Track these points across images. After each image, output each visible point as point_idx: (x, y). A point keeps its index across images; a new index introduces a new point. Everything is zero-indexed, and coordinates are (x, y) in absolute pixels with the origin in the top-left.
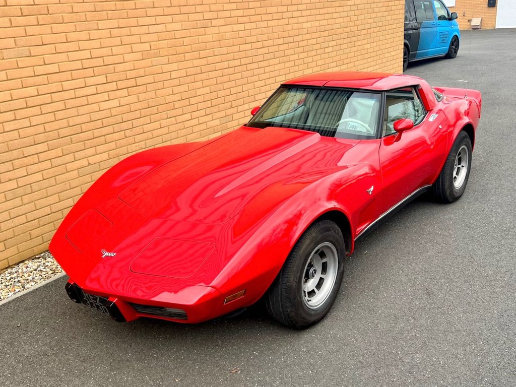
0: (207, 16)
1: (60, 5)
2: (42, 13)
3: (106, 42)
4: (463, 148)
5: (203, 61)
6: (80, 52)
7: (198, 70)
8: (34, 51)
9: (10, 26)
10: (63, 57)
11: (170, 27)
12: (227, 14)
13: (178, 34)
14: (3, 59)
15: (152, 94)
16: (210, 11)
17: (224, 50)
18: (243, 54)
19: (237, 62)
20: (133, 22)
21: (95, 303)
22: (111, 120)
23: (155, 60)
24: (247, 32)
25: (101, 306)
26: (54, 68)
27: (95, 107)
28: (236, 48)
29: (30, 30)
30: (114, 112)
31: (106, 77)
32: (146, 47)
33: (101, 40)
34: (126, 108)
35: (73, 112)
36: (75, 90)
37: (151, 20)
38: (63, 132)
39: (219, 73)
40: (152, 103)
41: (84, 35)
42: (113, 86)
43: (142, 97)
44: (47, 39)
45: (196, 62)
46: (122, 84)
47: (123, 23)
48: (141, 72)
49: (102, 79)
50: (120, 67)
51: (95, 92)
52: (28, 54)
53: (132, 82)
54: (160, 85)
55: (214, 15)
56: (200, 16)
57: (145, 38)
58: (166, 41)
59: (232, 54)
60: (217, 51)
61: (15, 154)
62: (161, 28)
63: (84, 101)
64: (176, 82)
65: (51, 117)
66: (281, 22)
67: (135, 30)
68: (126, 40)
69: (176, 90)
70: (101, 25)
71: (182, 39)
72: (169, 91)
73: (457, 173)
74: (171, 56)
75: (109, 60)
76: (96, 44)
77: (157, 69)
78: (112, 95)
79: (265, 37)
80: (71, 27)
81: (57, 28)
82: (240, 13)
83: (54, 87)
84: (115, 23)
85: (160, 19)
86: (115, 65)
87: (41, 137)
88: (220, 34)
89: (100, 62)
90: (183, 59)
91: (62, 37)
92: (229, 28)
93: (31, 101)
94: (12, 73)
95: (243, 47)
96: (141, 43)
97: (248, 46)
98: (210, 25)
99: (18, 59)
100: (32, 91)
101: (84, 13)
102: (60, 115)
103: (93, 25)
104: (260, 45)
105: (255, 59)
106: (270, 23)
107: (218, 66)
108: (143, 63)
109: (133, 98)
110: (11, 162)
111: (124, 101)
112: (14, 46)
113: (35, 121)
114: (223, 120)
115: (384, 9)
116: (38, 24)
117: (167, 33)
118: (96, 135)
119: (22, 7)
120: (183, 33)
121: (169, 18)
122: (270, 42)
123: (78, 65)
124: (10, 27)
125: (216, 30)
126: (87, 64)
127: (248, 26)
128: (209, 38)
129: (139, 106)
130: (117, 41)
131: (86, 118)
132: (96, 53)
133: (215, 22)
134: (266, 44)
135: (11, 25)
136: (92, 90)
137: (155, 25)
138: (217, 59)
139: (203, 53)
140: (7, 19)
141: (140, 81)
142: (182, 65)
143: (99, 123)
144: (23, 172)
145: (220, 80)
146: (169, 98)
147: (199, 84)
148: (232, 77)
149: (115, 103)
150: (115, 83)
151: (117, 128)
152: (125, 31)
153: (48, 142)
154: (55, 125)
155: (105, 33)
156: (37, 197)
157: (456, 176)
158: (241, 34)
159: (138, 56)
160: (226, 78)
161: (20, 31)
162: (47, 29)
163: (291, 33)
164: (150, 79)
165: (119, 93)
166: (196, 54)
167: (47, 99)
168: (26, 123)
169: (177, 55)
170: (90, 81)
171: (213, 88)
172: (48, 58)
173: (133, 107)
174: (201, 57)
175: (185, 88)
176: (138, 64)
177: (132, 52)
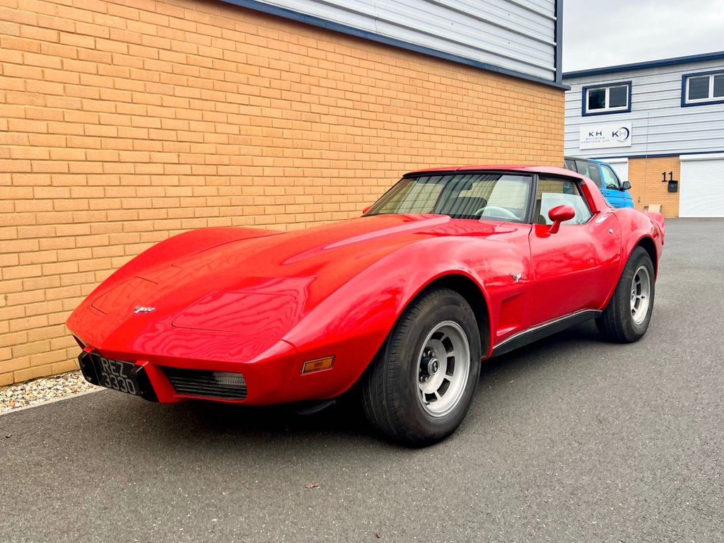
0: (315, 108)
1: (128, 56)
2: (104, 61)
3: (183, 113)
4: (642, 270)
5: (307, 163)
6: (147, 118)
7: (299, 172)
8: (88, 104)
9: (60, 68)
10: (124, 119)
11: (266, 112)
12: (341, 112)
13: (277, 123)
14: (46, 106)
15: (237, 190)
16: (320, 104)
17: (334, 155)
18: (358, 164)
19: (351, 173)
20: (221, 96)
21: (117, 376)
22: (179, 212)
23: (245, 149)
24: (365, 140)
25: (125, 379)
26: (112, 131)
27: (160, 191)
28: (350, 156)
29: (85, 78)
30: (184, 202)
31: (179, 156)
32: (235, 129)
33: (177, 109)
34: (201, 201)
35: (130, 191)
36: (136, 164)
38: (114, 215)
39: (327, 181)
40: (235, 200)
41: (155, 99)
42: (187, 169)
43: (224, 190)
44: (106, 93)
45: (298, 162)
46: (198, 169)
47: (207, 94)
48: (225, 160)
49: (173, 157)
50: (197, 148)
51: (162, 173)
52: (79, 106)
53: (212, 170)
54: (248, 180)
55: (325, 109)
56: (306, 107)
57: (233, 119)
58: (260, 128)
60: (326, 154)
61: (44, 230)
62: (255, 111)
63: (146, 180)
64: (270, 181)
65: (98, 192)
66: (408, 136)
67: (221, 106)
68: (209, 116)
69: (269, 190)
70: (178, 91)
71: (281, 130)
72: (260, 190)
73: (636, 306)
74: (266, 148)
75: (184, 136)
76: (169, 112)
77: (247, 160)
78: (184, 180)
79: (388, 150)
80: (139, 85)
81: (120, 83)
82: (358, 114)
83: (108, 155)
84: (196, 93)
85: (254, 100)
86: (191, 144)
87: (83, 216)
88: (330, 134)
89: (172, 135)
90: (281, 155)
91: (126, 96)
92: (341, 129)
93: (75, 167)
94: (55, 126)
95: (359, 156)
96: (228, 123)
97: (366, 157)
98: (318, 121)
99: (65, 110)
100: (79, 154)
101: (158, 73)
102: (111, 191)
103: (168, 89)
104: (380, 157)
105: (374, 174)
106: (395, 134)
107: (325, 172)
108: (229, 148)
109: (212, 190)
110: (37, 240)
111: (199, 191)
112: (62, 93)
113: (77, 192)
115: (538, 147)
116: (97, 74)
117: (262, 118)
118: (157, 227)
119: (79, 49)
120: (284, 123)
121: (266, 101)
122: (394, 158)
123: (143, 133)
124: (60, 70)
125: (325, 128)
126: (154, 134)
127: (366, 132)
128: (317, 136)
129: (218, 201)
130: (197, 115)
131: (146, 203)
132: (169, 123)
133: (324, 118)
134: (388, 158)
135: (62, 66)
137: (247, 105)
138: (325, 163)
139: (307, 153)
140: (57, 59)
141: (222, 170)
142: (279, 162)
143: (163, 213)
144: (51, 256)
145: (327, 190)
146: (259, 200)
147: (300, 190)
148: (343, 190)
150: (189, 166)
151: (186, 223)
152: (210, 105)
153: (92, 224)
154: (104, 204)
155: (182, 102)
156: (67, 294)
157: (635, 309)
158: (358, 139)
159: (224, 139)
160: (335, 190)
161: (74, 77)
162: (109, 82)
163: (422, 152)
164: (235, 170)
165: (193, 180)
166: (298, 152)
167: (97, 167)
168: (64, 192)
169: (273, 148)
170: (157, 157)
171: (317, 199)
172: (105, 118)
173: (210, 201)
174: (305, 157)
175: (281, 190)
176: (221, 149)
177: (216, 133)
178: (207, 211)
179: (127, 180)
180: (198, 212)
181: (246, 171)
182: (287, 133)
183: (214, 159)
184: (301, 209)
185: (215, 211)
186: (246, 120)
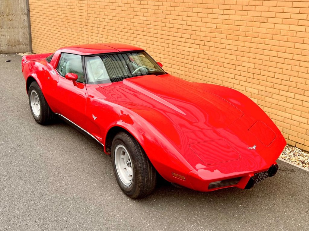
0: (265, 14)
3: (194, 19)
5: (254, 45)
7: (248, 50)
10: (175, 21)
11: (232, 17)
13: (237, 23)
14: (158, 18)
15: (212, 53)
16: (269, 11)
23: (218, 35)
27: (183, 48)
31: (191, 36)
32: (215, 26)
33: (193, 17)
34: (196, 55)
36: (177, 37)
37: (221, 12)
39: (267, 58)
40: (211, 58)
41: (185, 14)
42: (193, 41)
43: (206, 52)
44: (173, 13)
45: (247, 44)
46: (197, 42)
47: (205, 10)
48: (208, 39)
49: (189, 36)
50: (198, 33)
53: (202, 43)
54: (218, 50)
56: (258, 14)
57: (214, 21)
58: (228, 25)
59: (285, 48)
60: (268, 41)
62: (226, 17)
63: (180, 43)
64: (229, 52)
67: (210, 16)
68: (204, 20)
69: (227, 56)
70: (194, 10)
71: (239, 26)
72: (223, 55)
74: (229, 35)
75: (194, 28)
76: (190, 19)
77: (218, 40)
78: (192, 45)
80: (181, 9)
81: (177, 9)
83: (171, 34)
84: (200, 10)
85: (226, 12)
86: (196, 31)
88: (274, 30)
89: (189, 28)
90: (237, 39)
91: (177, 13)
96: (212, 23)
103: (190, 9)
107: (266, 52)
109: (201, 51)
111: (197, 51)
114: (260, 92)
117: (229, 20)
118: (181, 61)
120: (241, 23)
121: (233, 12)
123: (180, 27)
125: (272, 26)
126: (184, 27)
128: (264, 31)
130: (199, 19)
131: (178, 51)
132: (189, 23)
136: (184, 40)
137: (222, 14)
139: (254, 40)
140: (162, 3)
141: (207, 43)
142: (235, 43)
146: (221, 60)
147: (247, 59)
149: (192, 50)
151: (191, 62)
155: (195, 14)
159: (209, 30)
166: (249, 39)
167: (167, 37)
170: (184, 36)
171: (257, 66)
172: (171, 21)
173: (200, 56)
174: (252, 42)
175: (234, 57)
176: (207, 34)
177: (206, 27)
178: (198, 60)
179: (175, 43)
180: (195, 59)
181: (217, 45)
182: (242, 28)
183: (204, 38)
184: (246, 69)
185: (201, 60)
186: (221, 21)
